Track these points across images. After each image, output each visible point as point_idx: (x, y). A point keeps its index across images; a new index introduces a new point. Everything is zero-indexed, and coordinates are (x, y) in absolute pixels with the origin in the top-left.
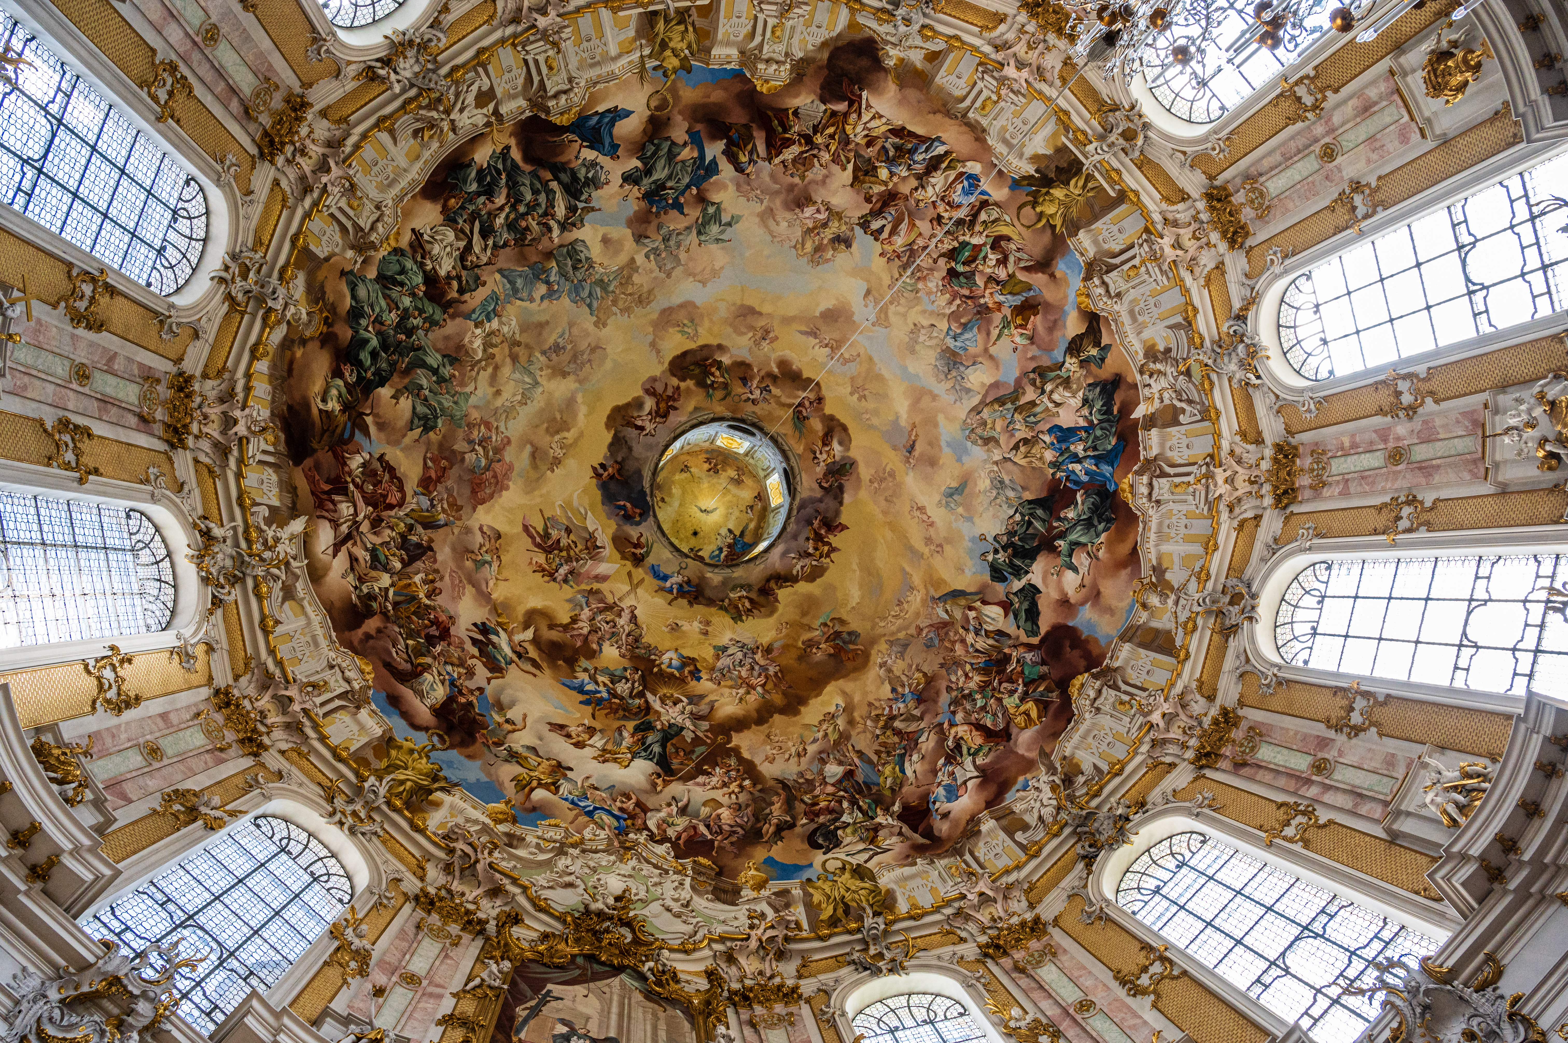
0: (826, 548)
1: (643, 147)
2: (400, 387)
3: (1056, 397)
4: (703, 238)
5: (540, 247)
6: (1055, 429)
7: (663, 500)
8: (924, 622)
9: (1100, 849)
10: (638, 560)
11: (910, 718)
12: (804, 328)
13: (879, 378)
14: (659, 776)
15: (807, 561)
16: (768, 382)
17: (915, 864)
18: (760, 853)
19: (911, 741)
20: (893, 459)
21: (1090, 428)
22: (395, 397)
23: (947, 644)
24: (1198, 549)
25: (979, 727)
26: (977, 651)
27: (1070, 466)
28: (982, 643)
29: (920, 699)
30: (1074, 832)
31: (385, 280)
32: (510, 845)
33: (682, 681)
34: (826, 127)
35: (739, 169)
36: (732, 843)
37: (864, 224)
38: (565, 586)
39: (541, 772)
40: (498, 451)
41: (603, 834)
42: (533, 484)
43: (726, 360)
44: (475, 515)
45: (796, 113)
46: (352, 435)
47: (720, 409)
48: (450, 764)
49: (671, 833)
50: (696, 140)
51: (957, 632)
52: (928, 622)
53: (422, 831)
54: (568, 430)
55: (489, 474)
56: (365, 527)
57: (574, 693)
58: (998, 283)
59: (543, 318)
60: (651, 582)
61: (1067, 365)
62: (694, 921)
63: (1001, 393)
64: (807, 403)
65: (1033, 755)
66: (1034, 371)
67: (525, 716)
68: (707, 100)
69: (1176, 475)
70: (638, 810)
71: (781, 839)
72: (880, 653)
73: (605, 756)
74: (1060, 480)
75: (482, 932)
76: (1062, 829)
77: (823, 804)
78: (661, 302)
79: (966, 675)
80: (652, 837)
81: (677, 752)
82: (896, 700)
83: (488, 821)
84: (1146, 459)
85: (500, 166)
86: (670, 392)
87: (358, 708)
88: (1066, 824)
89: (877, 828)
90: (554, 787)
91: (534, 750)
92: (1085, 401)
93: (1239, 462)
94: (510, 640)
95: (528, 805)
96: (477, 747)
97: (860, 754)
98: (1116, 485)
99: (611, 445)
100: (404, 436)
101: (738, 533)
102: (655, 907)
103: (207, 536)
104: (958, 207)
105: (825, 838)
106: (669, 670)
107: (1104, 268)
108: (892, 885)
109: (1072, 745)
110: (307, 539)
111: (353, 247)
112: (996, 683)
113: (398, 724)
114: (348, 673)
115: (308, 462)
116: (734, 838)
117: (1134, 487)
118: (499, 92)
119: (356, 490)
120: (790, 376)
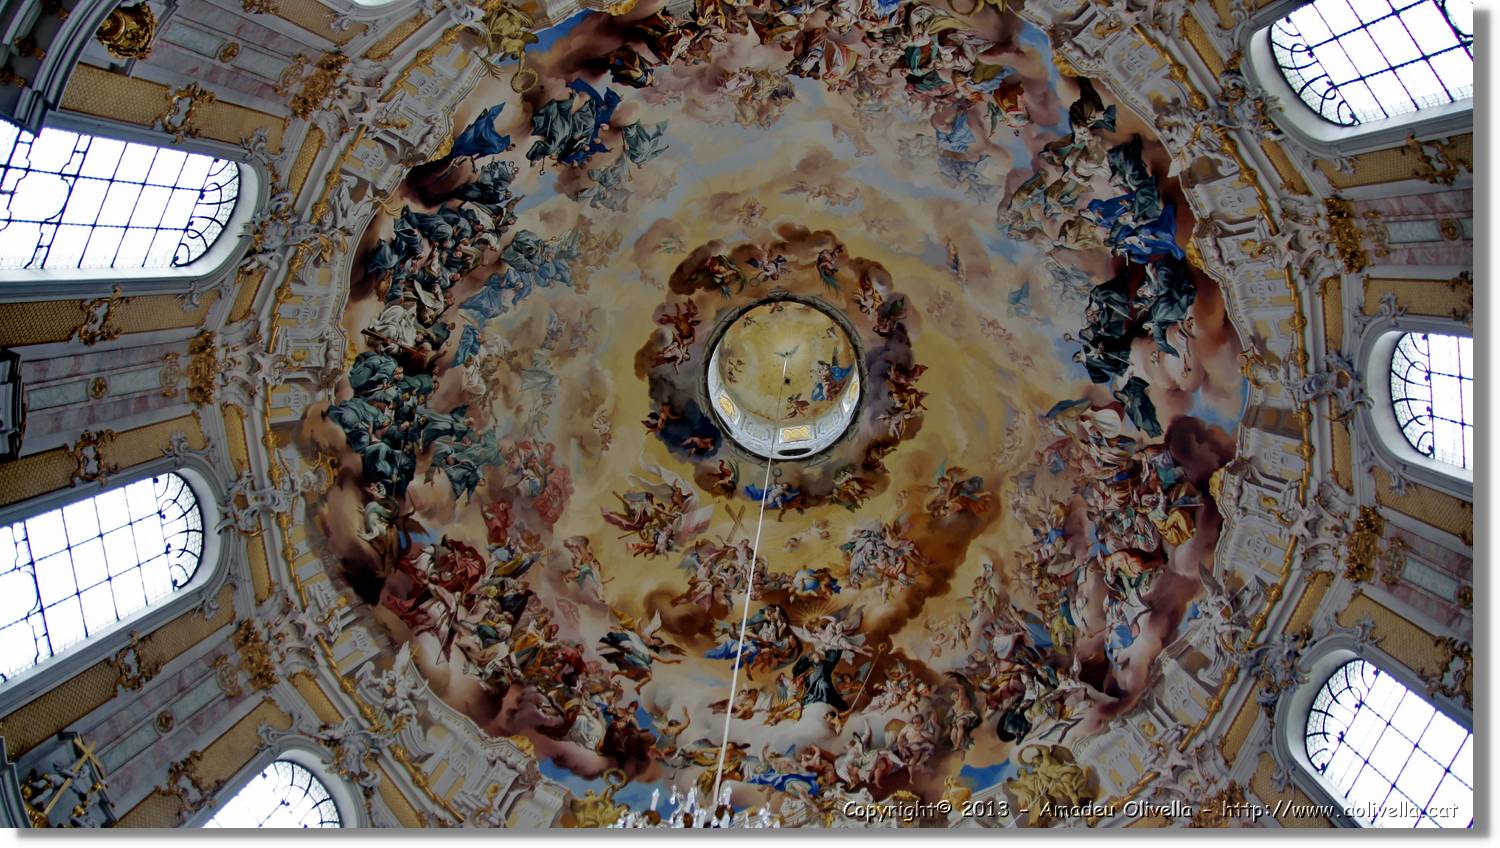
0: (913, 397)
1: (532, 123)
2: (427, 468)
3: (1081, 170)
4: (638, 160)
5: (486, 262)
6: (1095, 205)
7: (740, 362)
8: (1042, 447)
9: (1278, 695)
10: (730, 490)
11: (1063, 559)
12: (788, 188)
13: (890, 204)
14: (833, 714)
15: (899, 418)
16: (778, 253)
17: (1109, 730)
18: (955, 765)
19: (1069, 583)
20: (942, 281)
21: (1130, 196)
22: (428, 479)
23: (1073, 464)
25: (1133, 552)
26: (1105, 464)
28: (1108, 454)
29: (1065, 535)
30: (1249, 674)
31: (364, 390)
33: (822, 599)
34: (703, 11)
35: (638, 84)
36: (925, 763)
37: (796, 70)
38: (670, 554)
39: (721, 763)
40: (546, 462)
41: (799, 804)
42: (593, 473)
43: (724, 252)
44: (555, 536)
45: (665, 13)
46: (409, 541)
47: (742, 300)
48: (636, 799)
49: (864, 775)
51: (1078, 449)
52: (1047, 445)
54: (603, 401)
55: (549, 489)
56: (462, 614)
57: (722, 662)
58: (966, 74)
59: (524, 318)
60: (752, 506)
61: (1078, 136)
63: (1022, 180)
64: (828, 257)
65: (1193, 574)
66: (1046, 149)
67: (685, 711)
68: (568, 52)
69: (1240, 232)
70: (824, 762)
71: (971, 741)
72: (1009, 493)
73: (776, 715)
74: (1122, 257)
76: (1236, 675)
77: (1002, 686)
78: (630, 237)
79: (1103, 495)
80: (847, 788)
81: (843, 681)
82: (1042, 541)
84: (1201, 219)
85: (408, 226)
86: (684, 310)
87: (532, 788)
88: (1239, 669)
89: (1061, 699)
91: (706, 742)
92: (1114, 169)
93: (1297, 218)
94: (641, 637)
96: (653, 765)
97: (1024, 614)
98: (1182, 252)
99: (652, 391)
100: (454, 507)
101: (830, 362)
103: (333, 742)
104: (884, 19)
105: (1013, 726)
106: (805, 593)
107: (1070, 32)
108: (1092, 762)
109: (1229, 556)
110: (417, 662)
111: (320, 388)
112: (1135, 498)
113: (574, 784)
114: (510, 760)
115: (384, 593)
116: (926, 758)
117: (1200, 251)
118: (368, 177)
119: (437, 587)
120: (797, 237)
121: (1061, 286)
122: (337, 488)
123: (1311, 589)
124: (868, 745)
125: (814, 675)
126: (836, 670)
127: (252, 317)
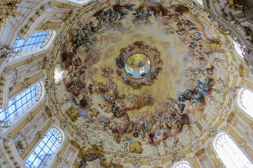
0: (153, 81)
2: (84, 46)
3: (201, 75)
4: (146, 25)
5: (114, 23)
6: (199, 81)
8: (165, 102)
9: (175, 160)
10: (120, 75)
11: (157, 118)
12: (160, 43)
13: (171, 57)
15: (149, 82)
16: (151, 50)
17: (148, 145)
18: (125, 135)
19: (155, 122)
20: (169, 71)
22: (82, 47)
23: (167, 107)
25: (167, 125)
26: (171, 111)
27: (199, 88)
28: (173, 110)
29: (159, 115)
30: (173, 154)
31: (84, 29)
32: (87, 127)
33: (122, 99)
34: (174, 15)
35: (156, 16)
37: (177, 32)
38: (106, 78)
40: (99, 55)
41: (102, 126)
42: (104, 60)
43: (144, 44)
44: (93, 66)
45: (169, 11)
46: (74, 55)
47: (141, 52)
49: (113, 128)
50: (148, 10)
51: (169, 106)
53: (74, 128)
54: (113, 52)
55: (97, 59)
56: (74, 70)
57: (103, 98)
58: (198, 52)
59: (112, 33)
60: (121, 79)
61: (205, 72)
62: (112, 146)
63: (192, 69)
64: (157, 55)
65: (173, 134)
66: (199, 69)
67: (94, 102)
69: (215, 102)
70: (109, 122)
72: (156, 104)
73: (106, 111)
76: (171, 153)
77: (138, 128)
79: (168, 114)
80: (109, 128)
81: (117, 112)
82: (156, 113)
83: (85, 123)
84: (211, 95)
85: (109, 11)
86: (133, 47)
87: (68, 102)
89: (144, 136)
90: (96, 116)
91: (95, 109)
92: (206, 79)
93: (225, 109)
94: (95, 88)
95: (92, 120)
96: (86, 108)
97: (147, 121)
99: (120, 54)
100: (83, 53)
101: (141, 61)
102: (107, 142)
103: (47, 82)
104: (196, 37)
105: (136, 135)
106: (120, 96)
107: (218, 61)
108: (144, 148)
109: (180, 136)
111: (79, 26)
112: (172, 118)
113: (74, 104)
114: (67, 96)
115: (66, 61)
116: (122, 131)
117: (207, 99)
119: (73, 64)
120: (155, 50)
121: (184, 85)
122: (70, 42)
123: (188, 151)
124: (116, 124)
125: (114, 109)
126: (117, 110)
127: (79, 12)
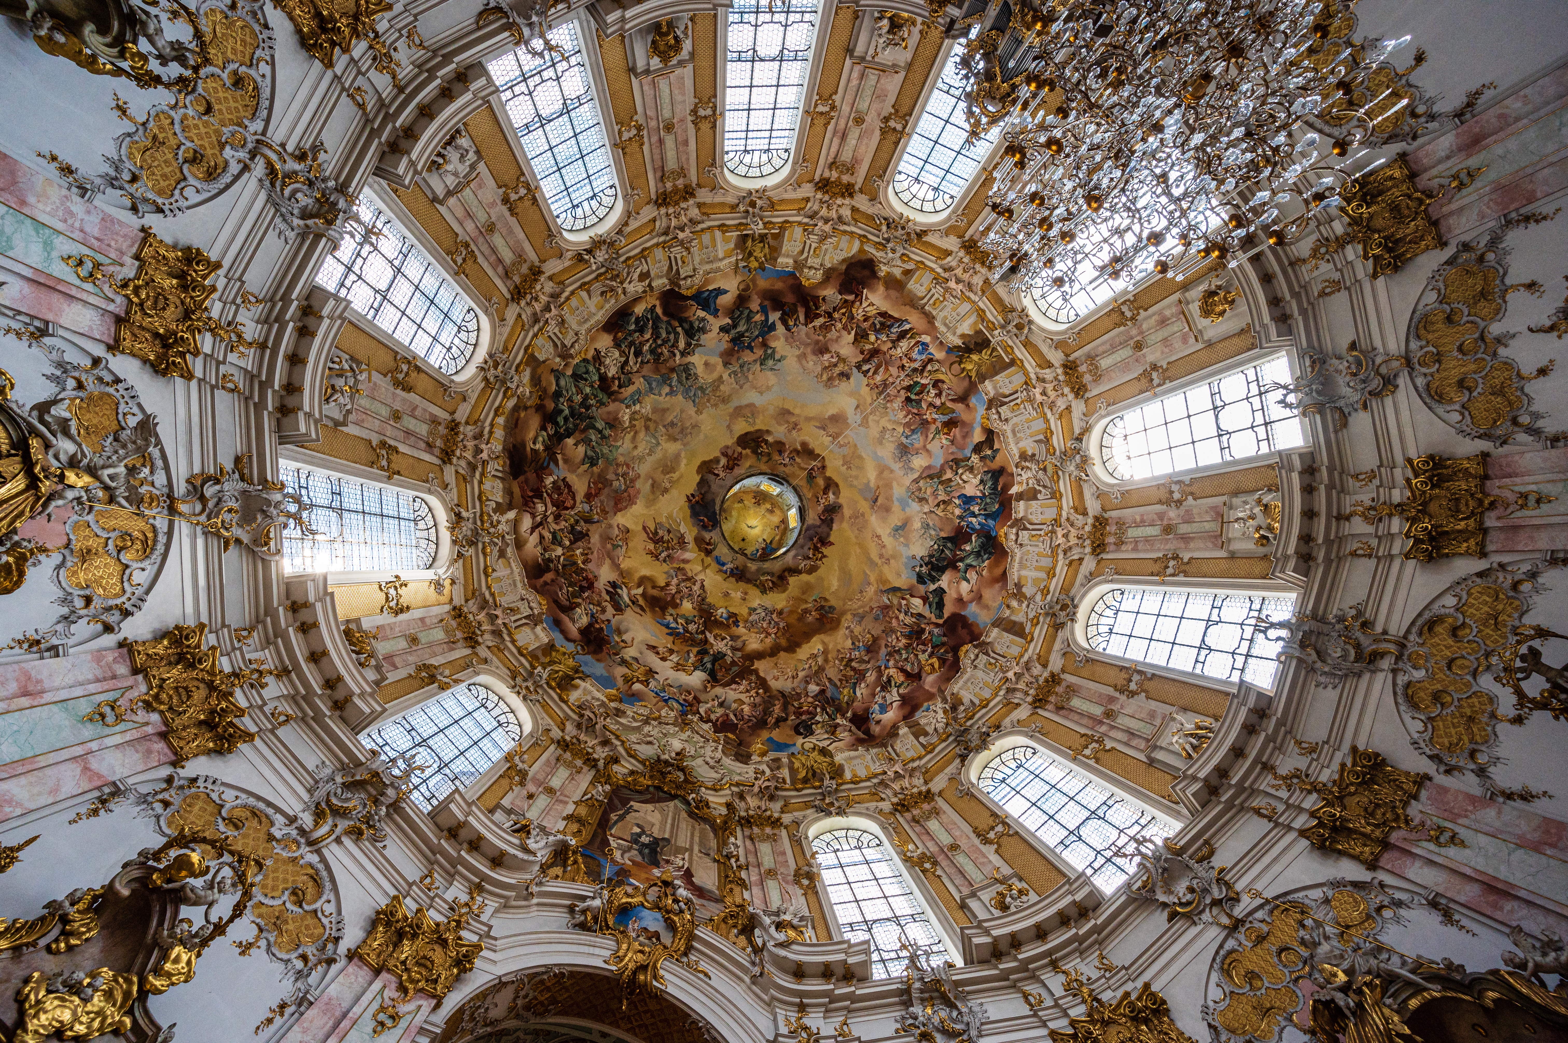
0: (820, 555)
2: (579, 439)
3: (964, 477)
4: (763, 367)
5: (668, 365)
6: (962, 496)
7: (726, 518)
8: (875, 605)
9: (970, 752)
10: (708, 553)
11: (862, 661)
12: (817, 424)
13: (860, 457)
14: (709, 682)
15: (808, 561)
16: (794, 453)
17: (858, 750)
18: (765, 734)
19: (861, 675)
20: (864, 506)
21: (983, 497)
22: (576, 444)
23: (888, 619)
24: (1043, 575)
25: (902, 670)
26: (905, 624)
28: (908, 620)
29: (868, 651)
30: (955, 740)
31: (576, 376)
32: (617, 715)
33: (728, 626)
34: (841, 308)
35: (788, 329)
36: (749, 727)
37: (859, 367)
38: (664, 564)
39: (640, 674)
40: (632, 481)
41: (672, 714)
42: (651, 502)
43: (770, 439)
44: (615, 518)
45: (824, 299)
46: (548, 464)
47: (764, 468)
48: (586, 664)
49: (713, 717)
50: (764, 310)
51: (894, 612)
52: (877, 604)
53: (565, 702)
54: (674, 472)
55: (626, 494)
56: (551, 519)
57: (663, 627)
58: (935, 407)
59: (665, 406)
60: (715, 566)
61: (972, 459)
62: (722, 772)
63: (932, 472)
64: (816, 469)
65: (934, 690)
66: (952, 461)
67: (633, 639)
68: (772, 288)
69: (1033, 530)
70: (695, 701)
71: (778, 727)
72: (847, 621)
73: (678, 667)
74: (962, 526)
75: (595, 766)
76: (948, 737)
77: (805, 708)
78: (735, 403)
79: (898, 638)
80: (701, 719)
81: (721, 669)
82: (854, 649)
83: (605, 699)
84: (1015, 518)
85: (649, 316)
86: (736, 455)
87: (536, 625)
88: (951, 734)
89: (837, 726)
90: (646, 683)
91: (636, 659)
92: (982, 481)
93: (1072, 525)
94: (629, 593)
95: (629, 692)
96: (603, 655)
97: (830, 680)
98: (997, 532)
99: (699, 484)
100: (579, 467)
101: (769, 542)
102: (699, 761)
103: (458, 515)
104: (915, 360)
105: (804, 729)
106: (721, 619)
107: (999, 403)
108: (843, 761)
109: (958, 686)
110: (516, 523)
111: (560, 356)
112: (915, 645)
113: (558, 636)
114: (532, 604)
115: (522, 478)
116: (750, 724)
117: (1007, 535)
118: (652, 274)
119: (547, 497)
120: (807, 452)
121: (923, 531)
122: (534, 410)
123: (1006, 707)
